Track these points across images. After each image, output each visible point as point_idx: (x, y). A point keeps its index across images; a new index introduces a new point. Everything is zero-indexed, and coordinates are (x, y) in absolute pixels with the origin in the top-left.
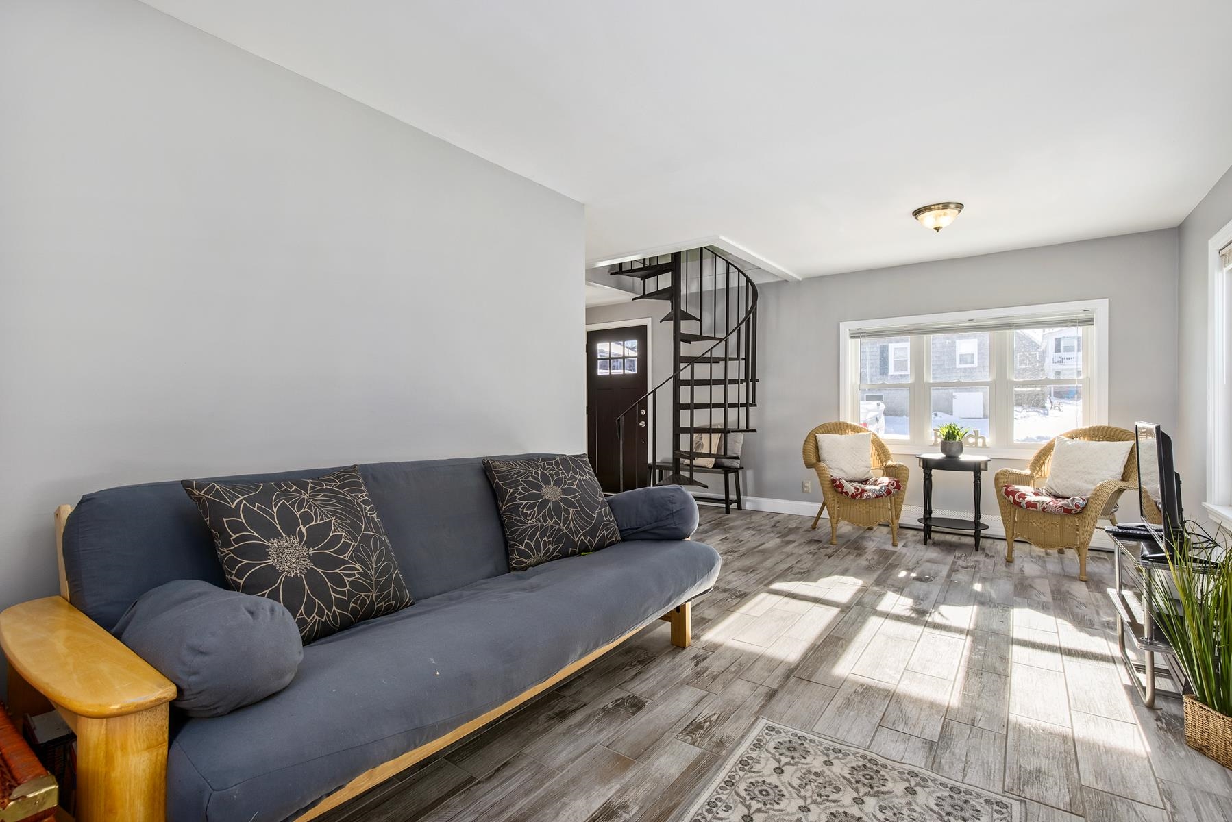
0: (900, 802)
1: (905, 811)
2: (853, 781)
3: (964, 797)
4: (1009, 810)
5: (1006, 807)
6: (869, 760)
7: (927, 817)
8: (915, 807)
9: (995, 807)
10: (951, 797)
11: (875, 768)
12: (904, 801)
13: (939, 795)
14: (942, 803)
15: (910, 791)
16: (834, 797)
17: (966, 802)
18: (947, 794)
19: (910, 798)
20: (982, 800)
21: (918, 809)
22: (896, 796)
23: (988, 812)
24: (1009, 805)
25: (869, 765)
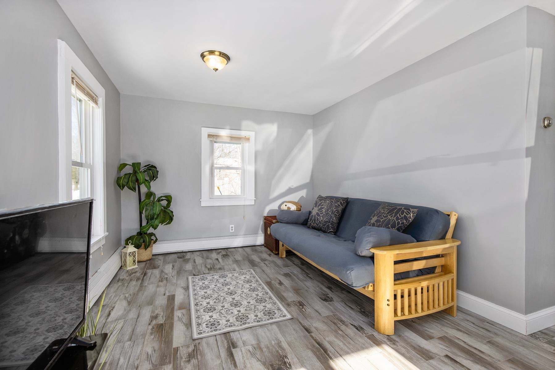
0: (229, 317)
1: (226, 315)
2: (245, 315)
3: (213, 329)
4: (198, 333)
5: (198, 334)
6: (246, 323)
7: (220, 317)
8: (225, 318)
9: (202, 332)
10: (216, 327)
11: (243, 322)
12: (228, 317)
13: (220, 326)
14: (218, 324)
15: (228, 321)
16: (245, 308)
17: (211, 328)
18: (218, 327)
19: (227, 319)
20: (207, 331)
21: (223, 318)
22: (231, 317)
23: (204, 329)
24: (198, 335)
25: (245, 322)
